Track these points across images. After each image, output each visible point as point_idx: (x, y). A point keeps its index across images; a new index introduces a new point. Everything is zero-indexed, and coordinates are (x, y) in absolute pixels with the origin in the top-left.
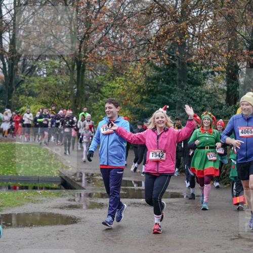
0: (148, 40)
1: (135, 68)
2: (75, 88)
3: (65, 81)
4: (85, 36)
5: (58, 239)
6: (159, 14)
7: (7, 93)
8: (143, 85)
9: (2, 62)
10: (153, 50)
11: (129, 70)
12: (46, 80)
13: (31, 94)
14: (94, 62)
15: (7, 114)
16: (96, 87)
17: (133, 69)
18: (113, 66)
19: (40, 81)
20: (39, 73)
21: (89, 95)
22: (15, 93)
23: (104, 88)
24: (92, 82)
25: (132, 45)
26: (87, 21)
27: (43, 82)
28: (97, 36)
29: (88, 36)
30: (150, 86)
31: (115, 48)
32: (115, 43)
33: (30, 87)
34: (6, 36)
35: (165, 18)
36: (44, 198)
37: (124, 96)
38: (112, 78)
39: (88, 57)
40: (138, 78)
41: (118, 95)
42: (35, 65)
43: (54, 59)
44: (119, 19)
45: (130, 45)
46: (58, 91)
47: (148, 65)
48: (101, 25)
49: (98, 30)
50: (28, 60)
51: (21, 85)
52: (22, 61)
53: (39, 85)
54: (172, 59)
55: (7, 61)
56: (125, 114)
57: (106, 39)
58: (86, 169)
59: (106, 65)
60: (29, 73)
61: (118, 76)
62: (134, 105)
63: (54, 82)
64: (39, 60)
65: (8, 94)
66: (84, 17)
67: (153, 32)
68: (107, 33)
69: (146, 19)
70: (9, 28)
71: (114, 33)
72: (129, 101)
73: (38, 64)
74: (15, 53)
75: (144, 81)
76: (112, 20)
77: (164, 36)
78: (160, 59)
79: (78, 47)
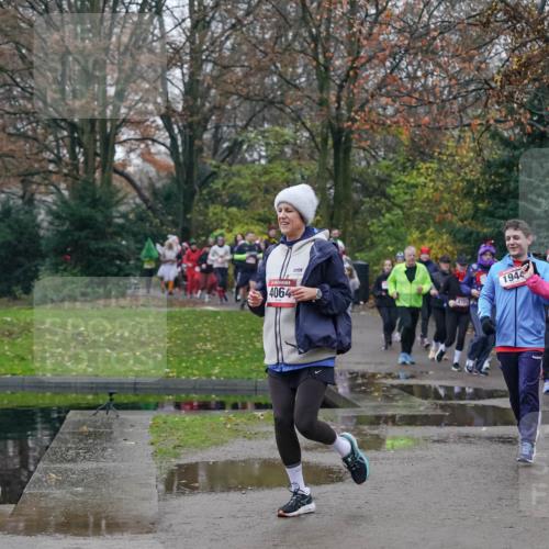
0: (486, 82)
1: (459, 141)
2: (330, 188)
3: (308, 173)
4: (348, 75)
6: (506, 26)
7: (182, 200)
8: (478, 179)
9: (167, 134)
10: (498, 103)
11: (447, 147)
12: (266, 172)
13: (235, 202)
14: (371, 132)
15: (170, 247)
16: (375, 184)
17: (454, 144)
18: (412, 140)
19: (253, 173)
20: (251, 156)
21: (362, 203)
22: (200, 200)
23: (393, 186)
24: (368, 175)
25: (450, 93)
26: (350, 41)
27: (260, 176)
28: (375, 74)
29: (356, 74)
30: (494, 182)
31: (414, 100)
32: (415, 90)
33: (232, 187)
34: (174, 76)
35: (521, 33)
36: (271, 429)
37: (438, 203)
38: (409, 165)
39: (356, 120)
40: (467, 165)
41: (424, 201)
42: (240, 139)
43: (283, 126)
44: (421, 36)
45: (446, 92)
47: (487, 135)
48: (384, 50)
49: (376, 61)
50: (225, 128)
51: (213, 182)
52: (213, 131)
53: (250, 182)
54: (537, 121)
55: (180, 131)
56: (440, 241)
57: (395, 80)
58: (359, 363)
59: (395, 136)
60: (228, 156)
61: (424, 161)
62: (460, 223)
63: (283, 174)
64: (250, 129)
65: (184, 204)
66: (344, 34)
67: (495, 63)
68: (395, 67)
69: (479, 37)
70: (181, 59)
71: (410, 68)
72: (449, 214)
73: (247, 137)
74: (197, 113)
75: (480, 170)
76: (406, 38)
77: (519, 73)
78: (512, 123)
79: (334, 99)
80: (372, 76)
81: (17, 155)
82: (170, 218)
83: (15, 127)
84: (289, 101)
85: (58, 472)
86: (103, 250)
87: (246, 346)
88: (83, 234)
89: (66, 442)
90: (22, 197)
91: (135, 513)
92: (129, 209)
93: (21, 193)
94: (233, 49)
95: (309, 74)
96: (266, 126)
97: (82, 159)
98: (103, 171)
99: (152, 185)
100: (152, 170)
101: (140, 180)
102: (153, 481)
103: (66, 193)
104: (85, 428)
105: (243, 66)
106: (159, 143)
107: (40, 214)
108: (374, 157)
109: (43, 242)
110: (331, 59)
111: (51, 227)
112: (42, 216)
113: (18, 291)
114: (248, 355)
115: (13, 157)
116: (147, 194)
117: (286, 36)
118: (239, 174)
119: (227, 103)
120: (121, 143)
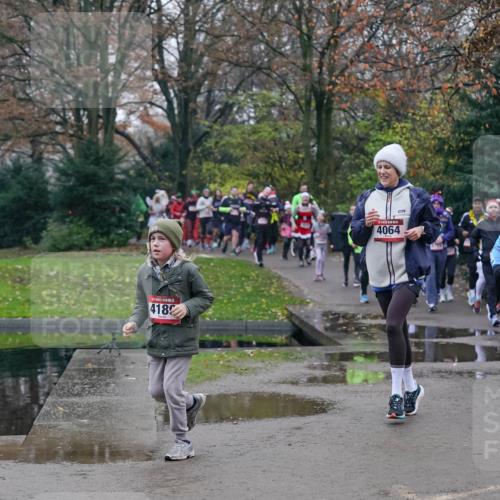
0: (455, 49)
1: (430, 103)
2: (313, 146)
3: (292, 132)
4: (329, 43)
5: (290, 445)
7: (177, 157)
8: (449, 137)
9: (164, 98)
10: (466, 68)
11: (420, 108)
12: (254, 131)
13: (227, 158)
14: (350, 94)
15: (157, 201)
16: (354, 142)
17: (427, 106)
18: (388, 102)
19: (243, 133)
20: (241, 117)
21: (343, 159)
22: (194, 157)
23: (371, 144)
24: (348, 133)
25: (423, 59)
26: (331, 13)
27: (249, 135)
28: (354, 42)
29: (336, 42)
30: (462, 140)
31: (389, 66)
32: (391, 57)
33: (224, 145)
34: (170, 45)
35: (487, 6)
36: (260, 365)
37: (412, 158)
38: (385, 125)
39: (337, 84)
40: (438, 125)
42: (231, 102)
43: (270, 89)
44: (395, 8)
45: (419, 59)
46: (281, 153)
47: (457, 97)
48: (361, 20)
49: (354, 31)
50: (217, 92)
51: (206, 141)
52: (206, 94)
53: (240, 140)
55: (176, 95)
57: (372, 48)
58: (341, 305)
59: (373, 99)
60: (220, 117)
61: (399, 121)
62: (432, 178)
63: (270, 133)
64: (240, 92)
65: (180, 161)
66: (325, 6)
67: (463, 32)
68: (373, 36)
69: (449, 8)
70: (176, 30)
71: (385, 36)
72: (422, 170)
73: (237, 100)
74: (192, 79)
75: (450, 129)
76: (382, 9)
77: (486, 41)
78: (479, 86)
79: (316, 64)
80: (351, 44)
81: (26, 117)
82: (167, 174)
83: (25, 92)
84: (275, 67)
85: (65, 405)
86: (106, 203)
87: (237, 290)
88: (87, 189)
89: (72, 378)
90: (31, 156)
91: (135, 442)
92: (130, 165)
93: (30, 152)
94: (224, 20)
95: (293, 43)
96: (254, 89)
97: (85, 121)
98: (106, 132)
99: (150, 144)
100: (150, 130)
101: (140, 139)
102: (152, 413)
103: (71, 152)
104: (90, 366)
105: (233, 36)
106: (157, 106)
107: (48, 171)
108: (353, 117)
109: (50, 196)
110: (313, 28)
111: (59, 183)
112: (50, 173)
113: (28, 241)
114: (239, 297)
115: (23, 120)
116: (146, 152)
117: (273, 8)
118: (230, 134)
119: (219, 69)
120: (121, 106)
